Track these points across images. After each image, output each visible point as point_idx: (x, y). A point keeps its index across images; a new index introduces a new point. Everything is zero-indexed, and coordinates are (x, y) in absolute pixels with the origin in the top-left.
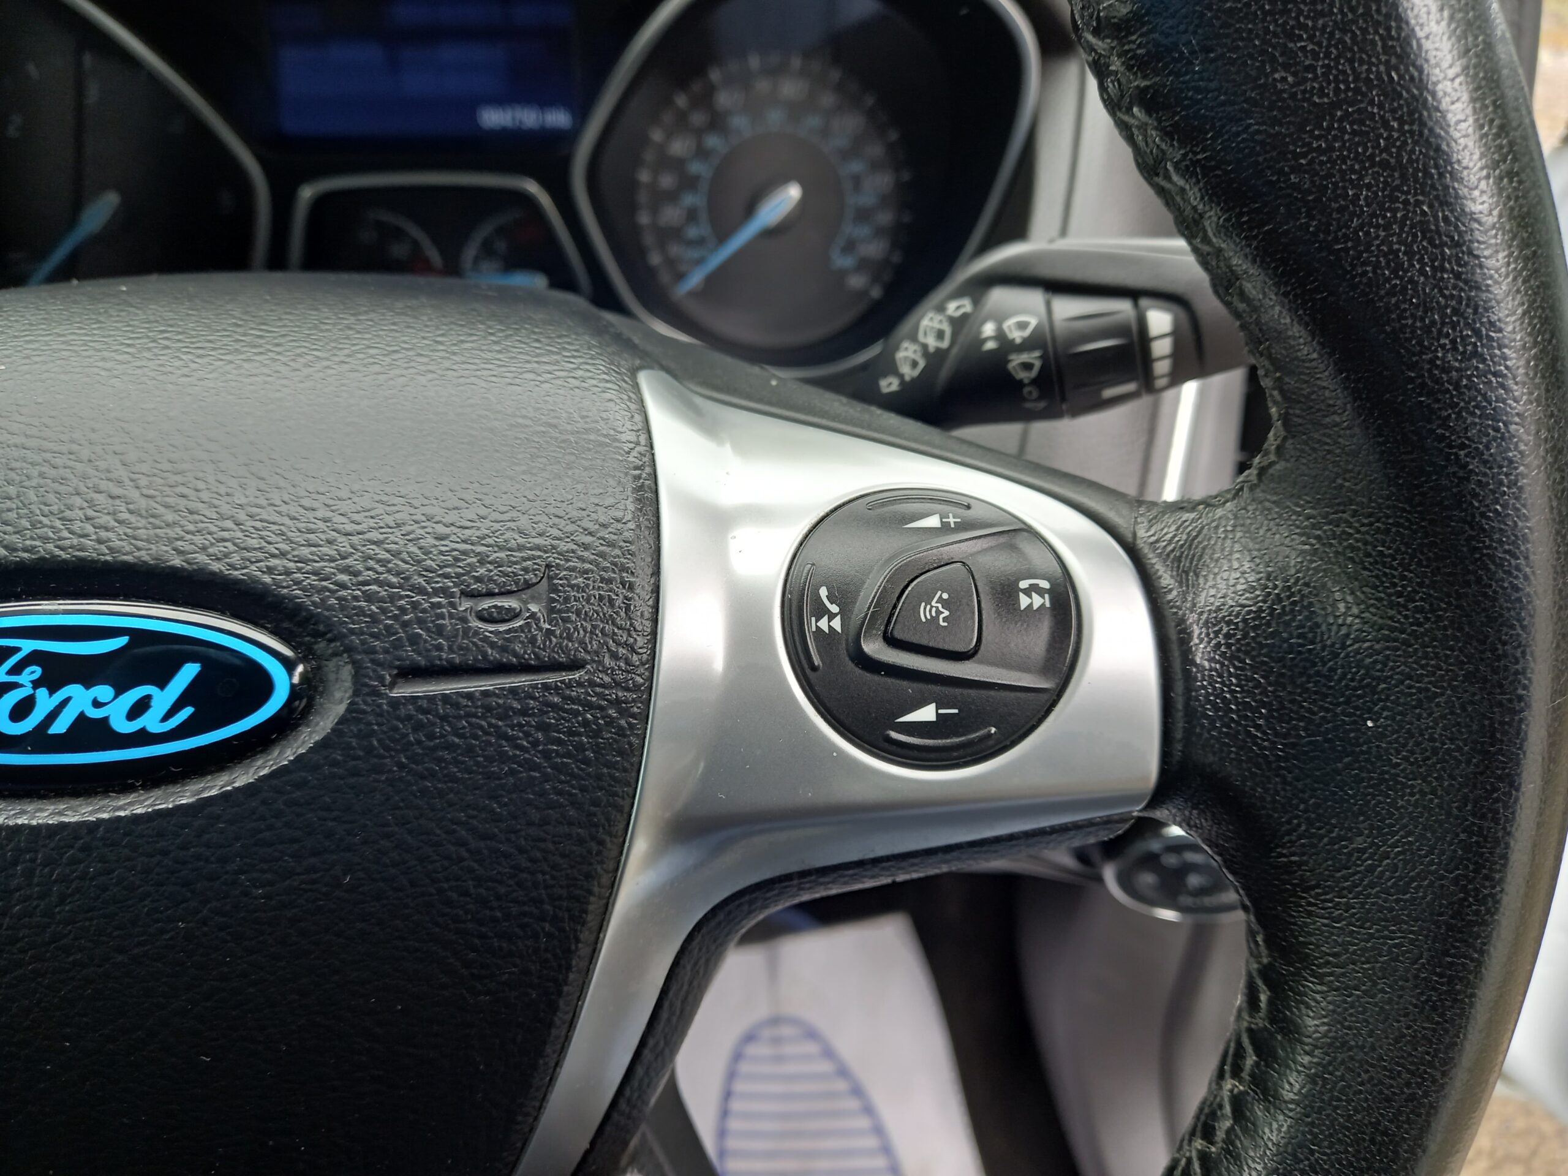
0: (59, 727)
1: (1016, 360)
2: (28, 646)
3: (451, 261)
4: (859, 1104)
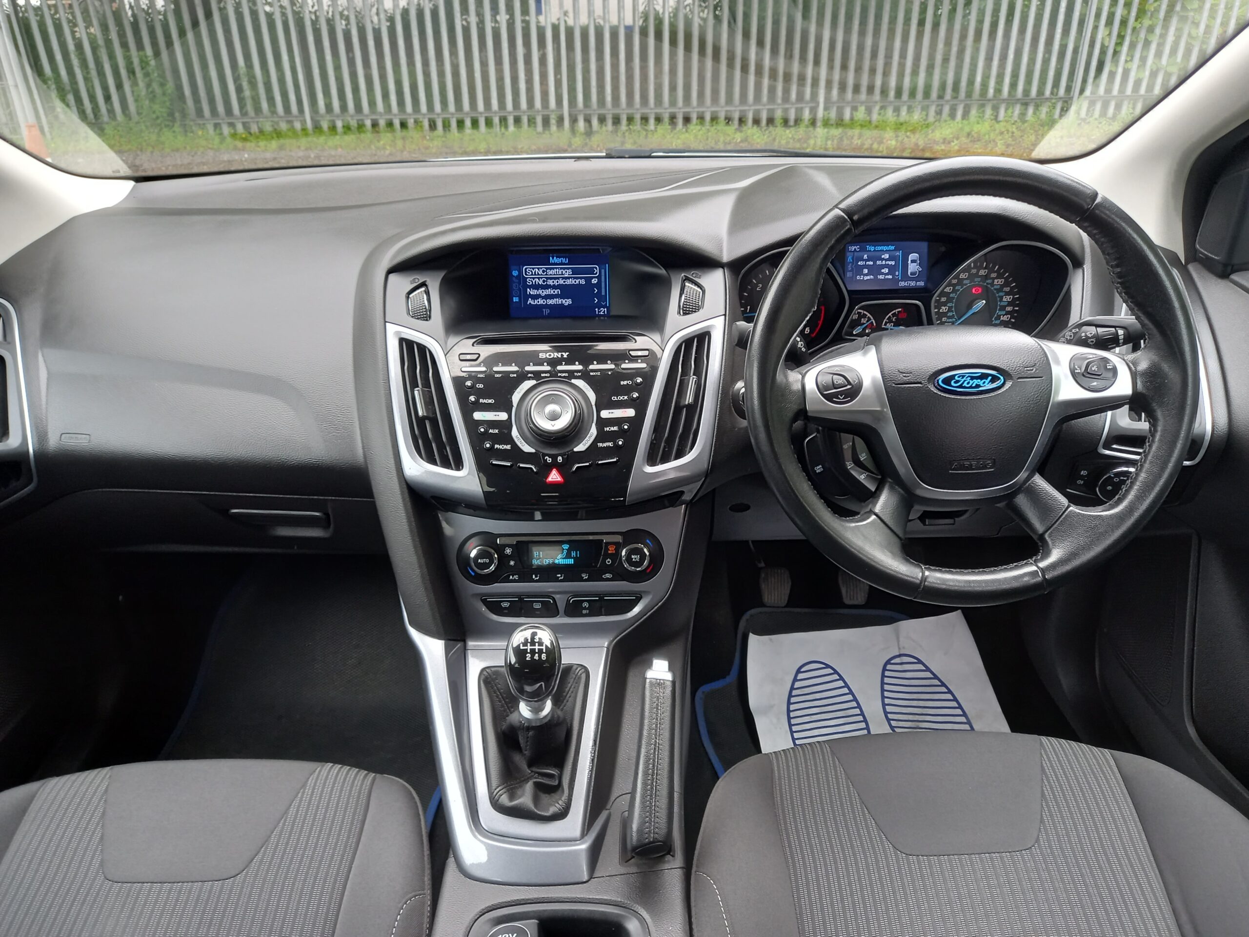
0: (974, 385)
1: (1090, 340)
2: (968, 375)
3: (879, 323)
4: (944, 689)
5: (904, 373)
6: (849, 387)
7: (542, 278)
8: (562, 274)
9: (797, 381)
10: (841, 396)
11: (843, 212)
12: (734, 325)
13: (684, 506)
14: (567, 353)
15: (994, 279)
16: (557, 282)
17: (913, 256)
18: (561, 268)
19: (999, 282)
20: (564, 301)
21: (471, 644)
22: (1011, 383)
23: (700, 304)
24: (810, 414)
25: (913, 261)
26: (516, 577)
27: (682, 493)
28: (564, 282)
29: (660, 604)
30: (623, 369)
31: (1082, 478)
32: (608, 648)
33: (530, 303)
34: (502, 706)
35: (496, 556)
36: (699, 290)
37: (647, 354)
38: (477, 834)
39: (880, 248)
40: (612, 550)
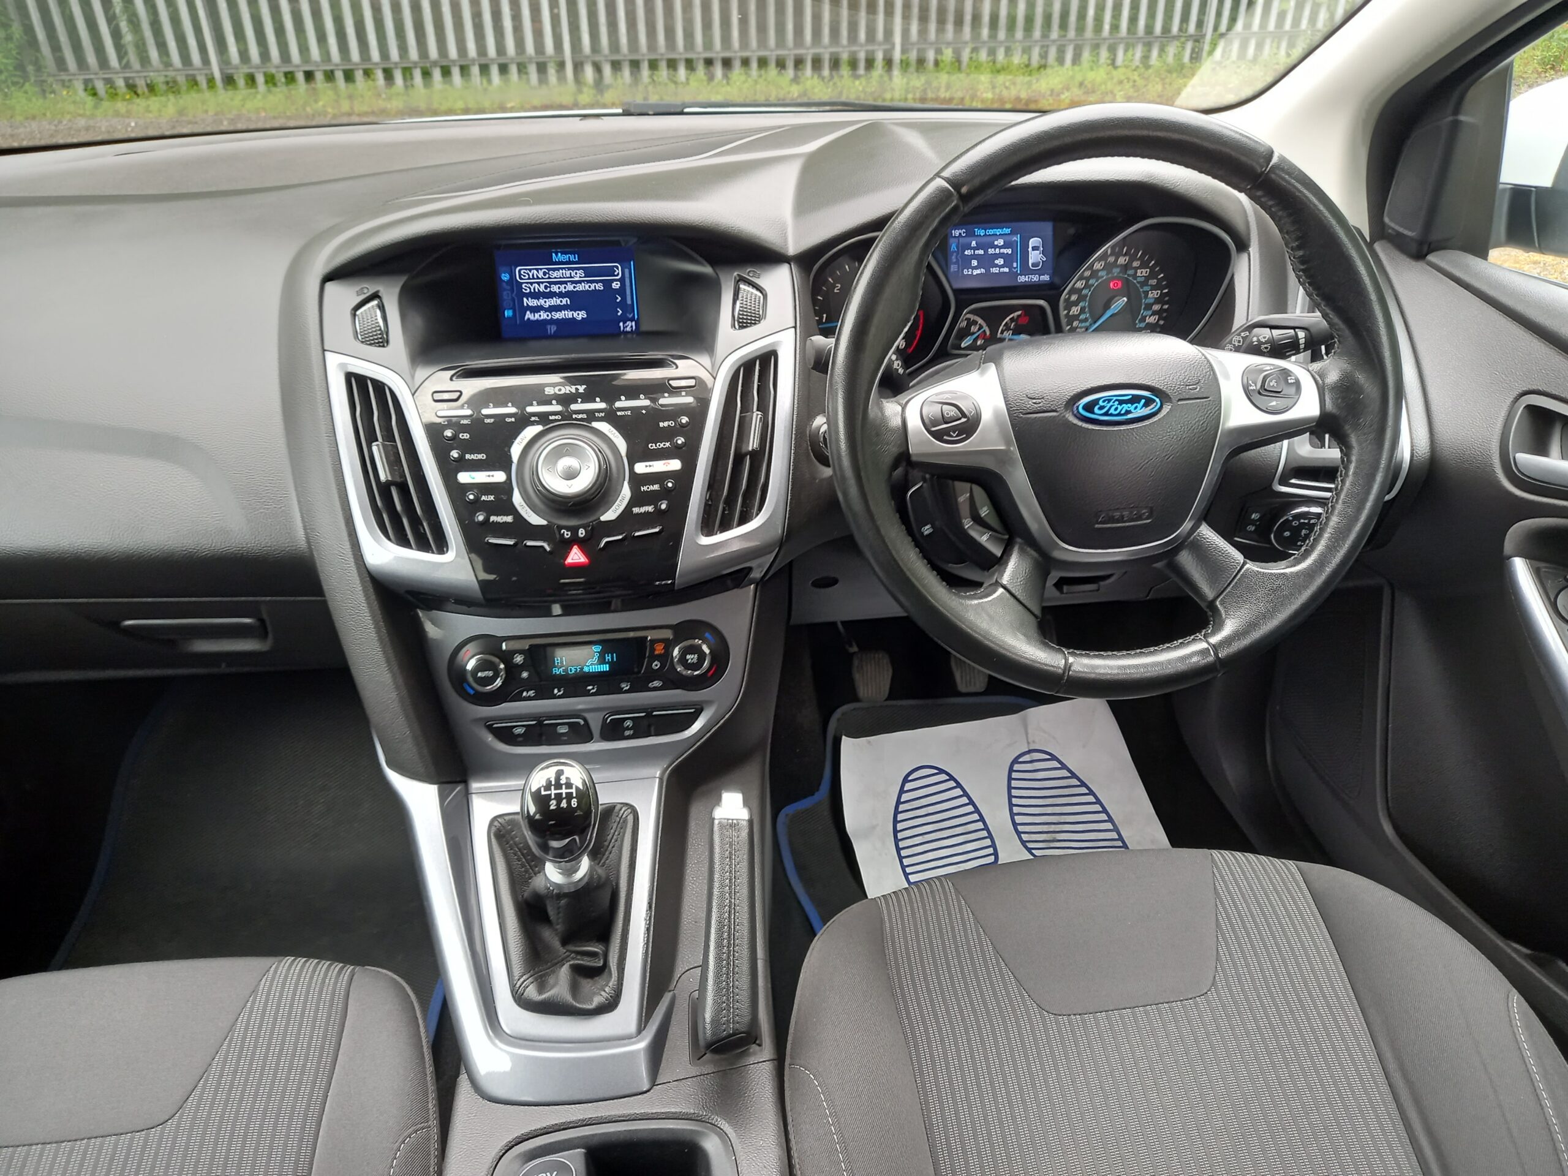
0: (1123, 412)
1: (1263, 346)
2: (1115, 398)
3: (994, 331)
4: (1084, 790)
5: (1034, 399)
6: (964, 420)
7: (542, 283)
8: (571, 277)
9: (895, 415)
10: (954, 433)
11: (948, 183)
12: (808, 342)
13: (752, 586)
14: (584, 387)
15: (1136, 269)
16: (565, 288)
17: (1034, 242)
18: (569, 269)
19: (1143, 273)
20: (575, 315)
21: (475, 786)
22: (1170, 407)
23: (761, 313)
24: (914, 459)
25: (1035, 248)
26: (531, 693)
27: (750, 569)
28: (574, 287)
29: (727, 716)
30: (662, 405)
31: (1253, 522)
32: (661, 779)
33: (529, 319)
34: (523, 866)
35: (502, 666)
36: (759, 294)
37: (693, 384)
38: (497, 1042)
39: (991, 232)
40: (659, 649)
